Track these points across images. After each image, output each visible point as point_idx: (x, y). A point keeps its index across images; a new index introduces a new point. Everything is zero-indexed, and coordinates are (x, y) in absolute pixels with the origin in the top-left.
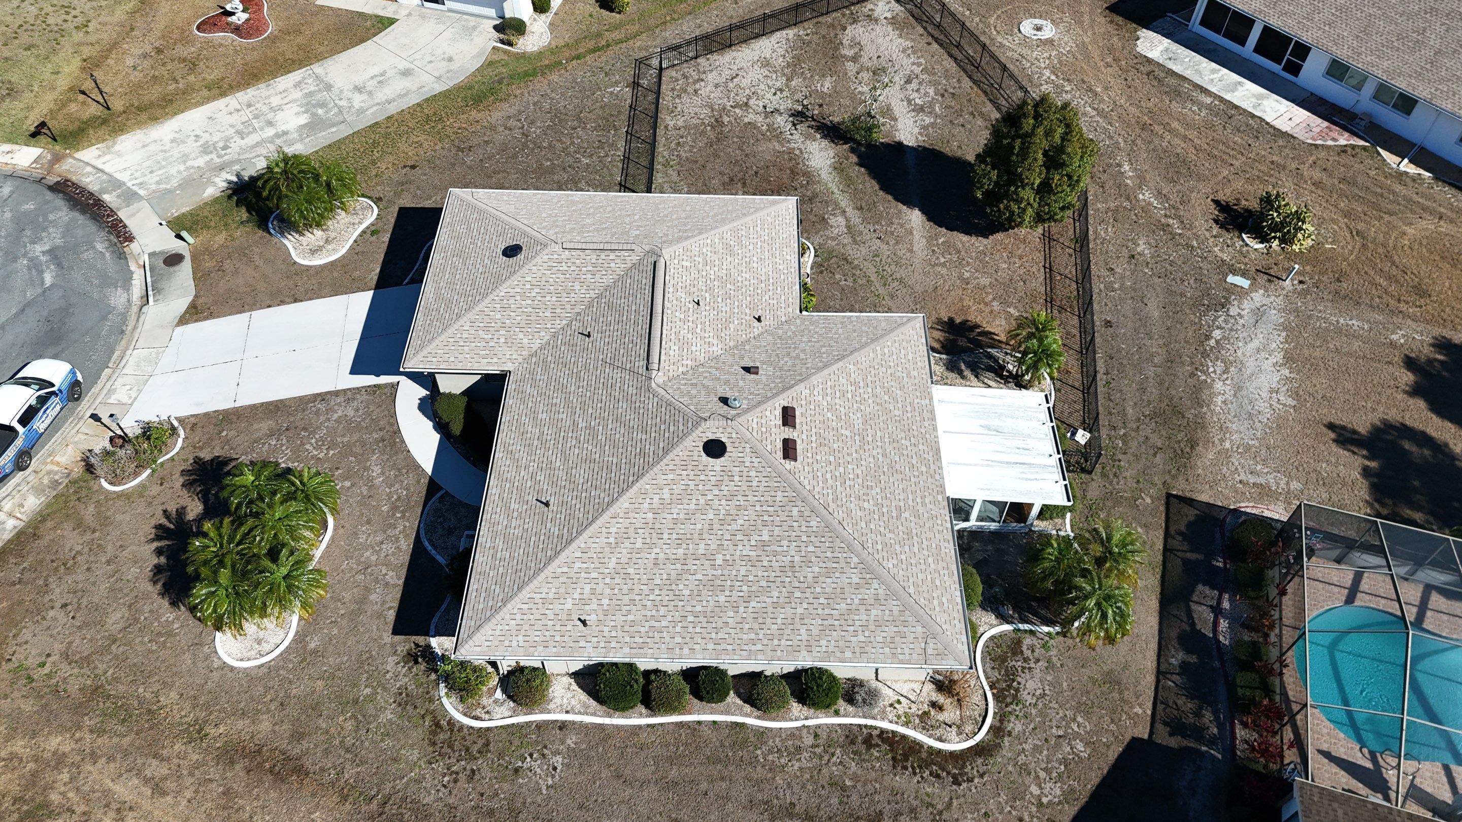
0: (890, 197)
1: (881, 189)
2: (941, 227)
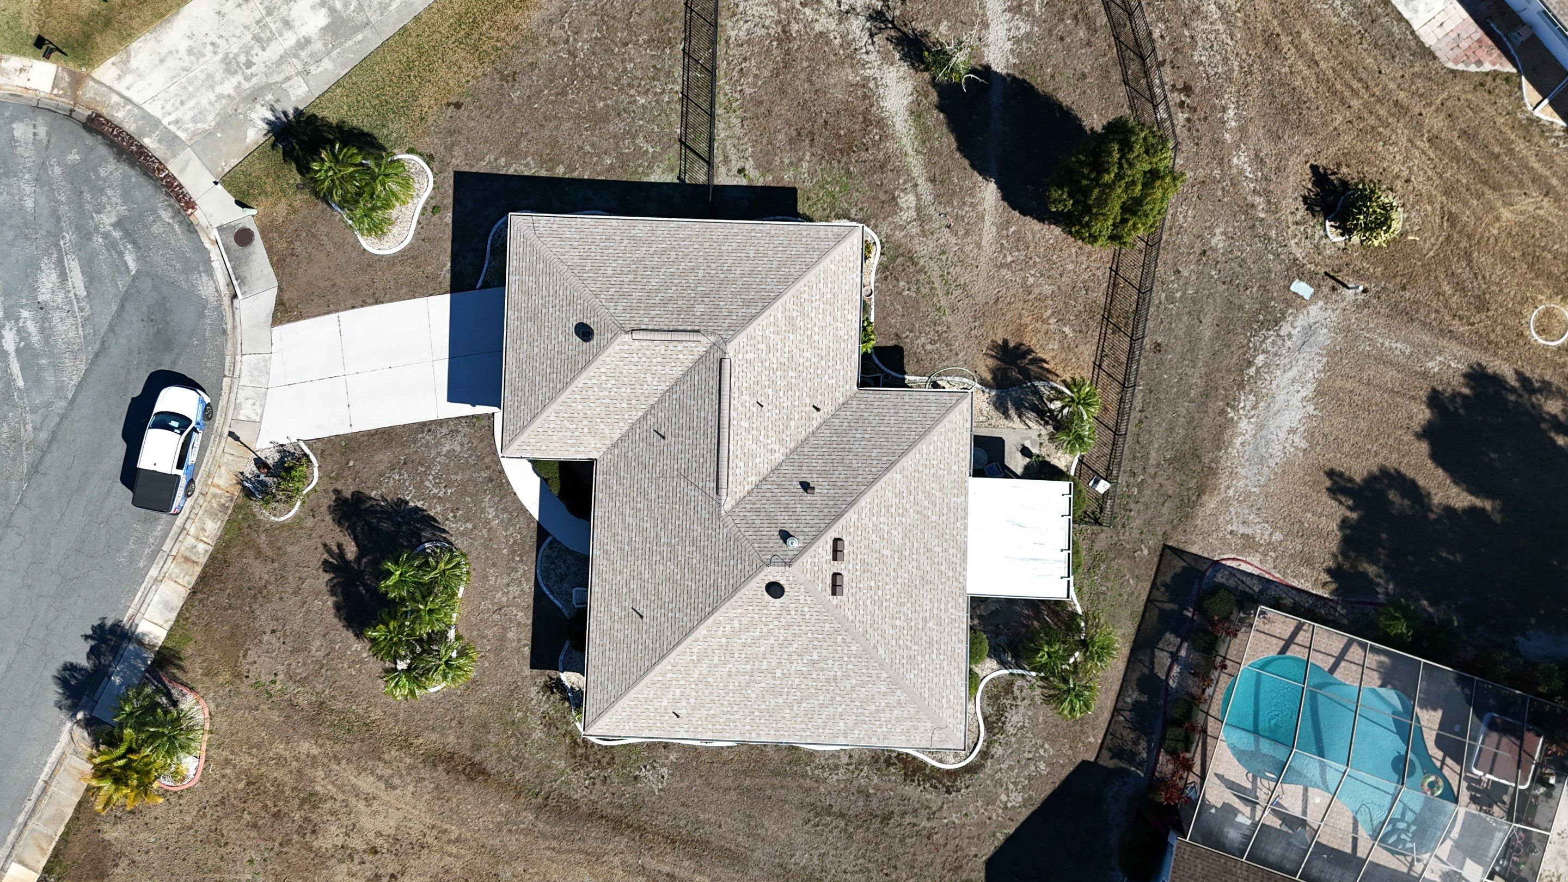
0: (966, 163)
1: (959, 149)
2: (1014, 209)
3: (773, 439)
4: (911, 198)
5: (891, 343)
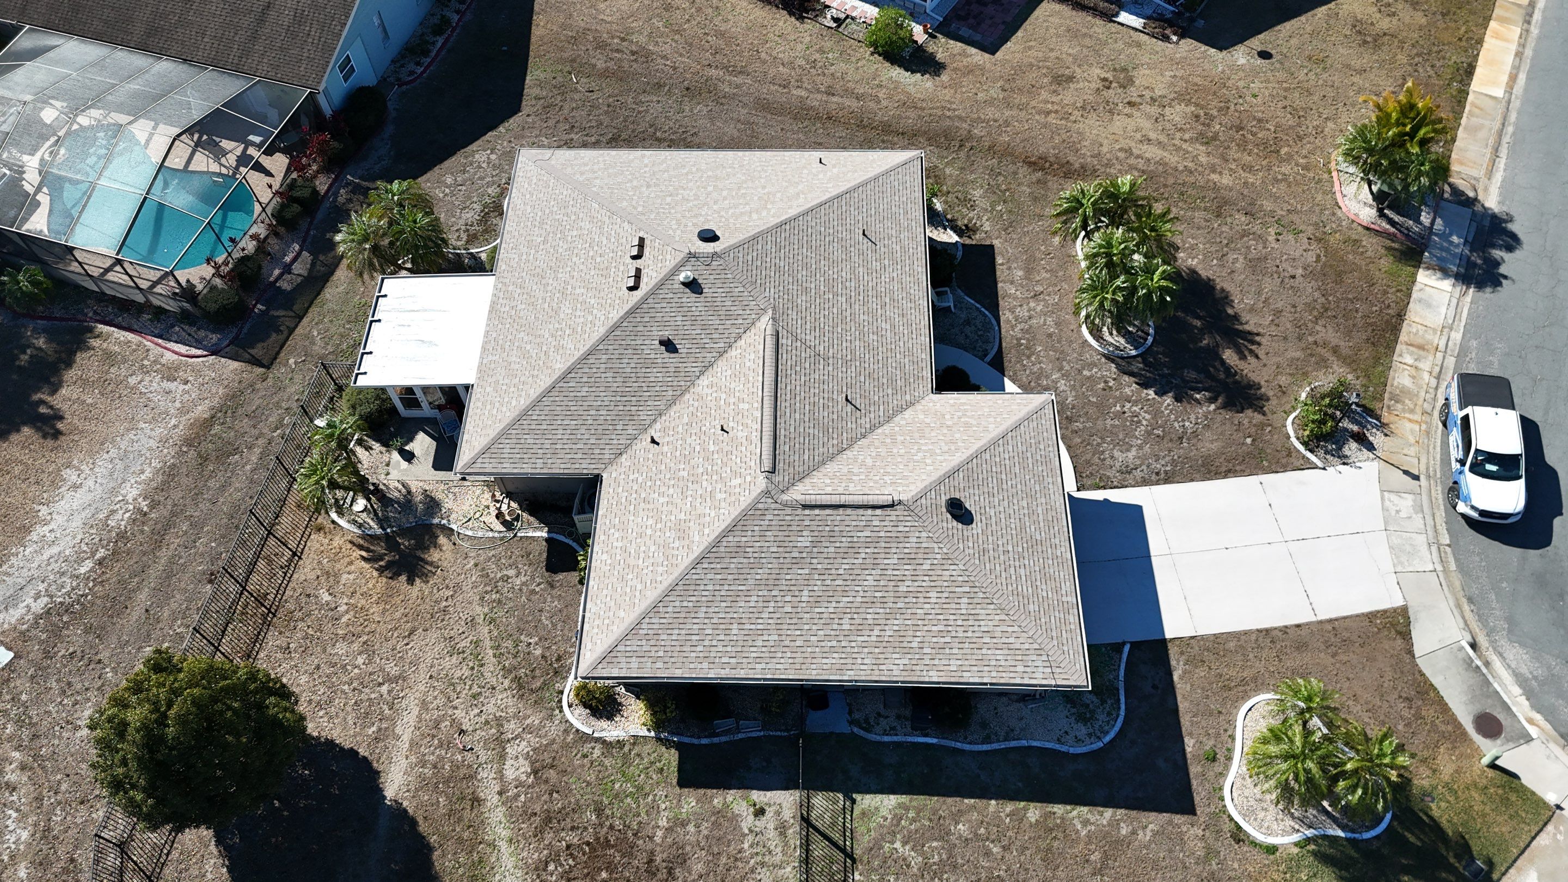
0: (423, 827)
1: (430, 849)
2: (365, 758)
3: (709, 398)
4: (510, 774)
5: (561, 576)
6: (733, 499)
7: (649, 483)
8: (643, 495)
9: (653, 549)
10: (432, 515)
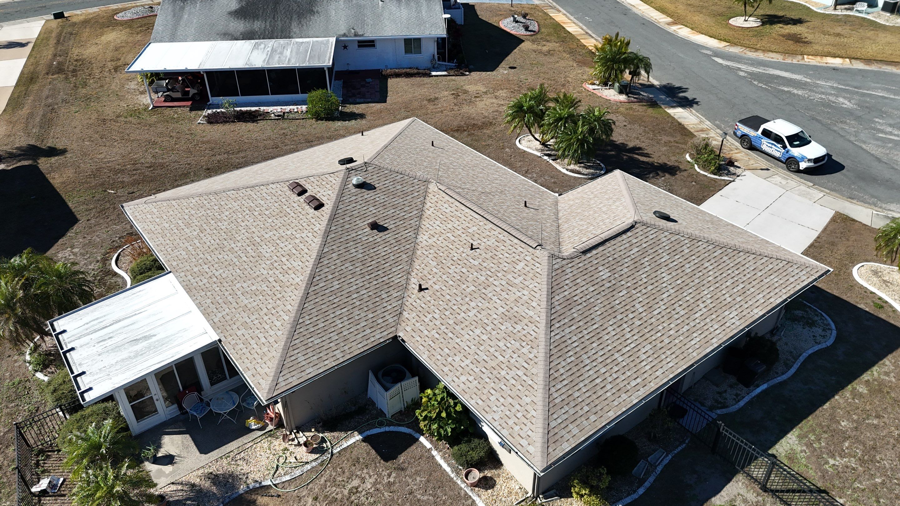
3: (439, 243)
6: (531, 275)
7: (447, 313)
8: (451, 322)
9: (501, 344)
10: (233, 487)
